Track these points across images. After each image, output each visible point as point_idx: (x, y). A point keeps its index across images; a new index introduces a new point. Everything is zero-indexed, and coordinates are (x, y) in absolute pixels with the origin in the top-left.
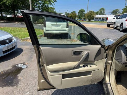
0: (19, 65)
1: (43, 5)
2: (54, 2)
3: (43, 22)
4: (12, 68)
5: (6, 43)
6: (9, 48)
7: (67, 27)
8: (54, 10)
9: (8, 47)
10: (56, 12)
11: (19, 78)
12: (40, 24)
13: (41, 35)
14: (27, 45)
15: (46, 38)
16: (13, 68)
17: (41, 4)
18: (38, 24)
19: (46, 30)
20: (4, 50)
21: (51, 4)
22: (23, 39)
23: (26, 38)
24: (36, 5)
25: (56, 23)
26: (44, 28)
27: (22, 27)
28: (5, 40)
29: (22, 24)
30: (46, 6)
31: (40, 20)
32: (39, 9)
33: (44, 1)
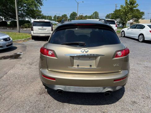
1: (28, 8)
2: (40, 6)
3: (29, 26)
5: (8, 40)
7: (52, 31)
8: (41, 13)
9: (9, 43)
10: (43, 16)
11: (21, 57)
12: (26, 29)
13: (29, 38)
14: (18, 45)
15: (34, 40)
17: (25, 7)
18: (24, 28)
19: (34, 33)
20: (7, 45)
22: (13, 40)
23: (16, 40)
24: (20, 8)
26: (32, 32)
27: (8, 32)
28: (7, 38)
31: (25, 24)
32: (24, 12)
33: (29, 5)
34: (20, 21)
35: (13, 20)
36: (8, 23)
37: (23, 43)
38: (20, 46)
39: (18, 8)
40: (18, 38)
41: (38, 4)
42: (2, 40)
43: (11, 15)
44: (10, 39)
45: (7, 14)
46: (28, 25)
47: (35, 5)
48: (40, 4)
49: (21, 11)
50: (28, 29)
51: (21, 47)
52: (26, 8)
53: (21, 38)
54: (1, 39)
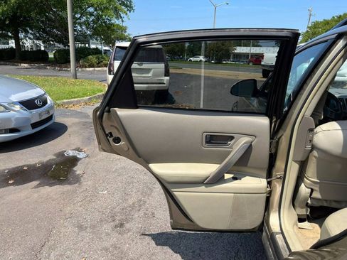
0: (71, 153)
1: (98, 18)
2: (128, 12)
3: (99, 63)
4: (55, 157)
5: (36, 107)
6: (43, 118)
7: (165, 76)
8: (125, 32)
9: (40, 115)
11: (78, 173)
12: (91, 69)
14: (71, 116)
16: (58, 157)
17: (91, 15)
18: (86, 67)
20: (33, 121)
21: (119, 17)
22: (58, 102)
23: (65, 101)
24: (79, 18)
25: (139, 64)
26: (111, 77)
27: (48, 76)
28: (35, 99)
29: (39, 68)
30: (105, 22)
31: (90, 57)
32: (87, 28)
33: (101, 9)
34: (77, 51)
35: (61, 46)
36: (51, 56)
37: (83, 110)
38: (76, 120)
39: (74, 17)
40: (72, 94)
41: (123, 7)
42: (18, 107)
43: (57, 36)
44: (45, 103)
45: (48, 34)
46: (98, 58)
47: (116, 11)
48: (126, 6)
49: (80, 24)
50: (97, 69)
51: (79, 123)
52: (93, 18)
53: (81, 94)
54: (15, 103)
